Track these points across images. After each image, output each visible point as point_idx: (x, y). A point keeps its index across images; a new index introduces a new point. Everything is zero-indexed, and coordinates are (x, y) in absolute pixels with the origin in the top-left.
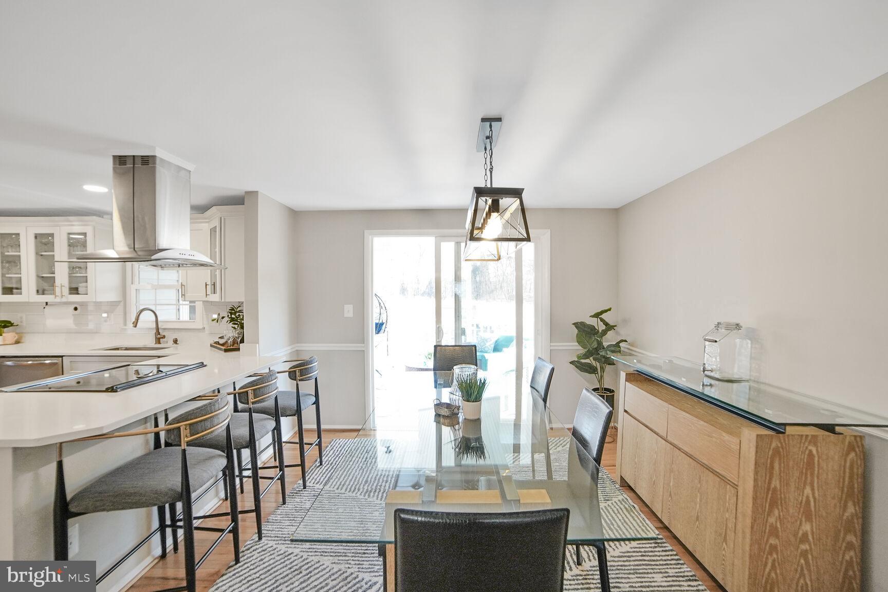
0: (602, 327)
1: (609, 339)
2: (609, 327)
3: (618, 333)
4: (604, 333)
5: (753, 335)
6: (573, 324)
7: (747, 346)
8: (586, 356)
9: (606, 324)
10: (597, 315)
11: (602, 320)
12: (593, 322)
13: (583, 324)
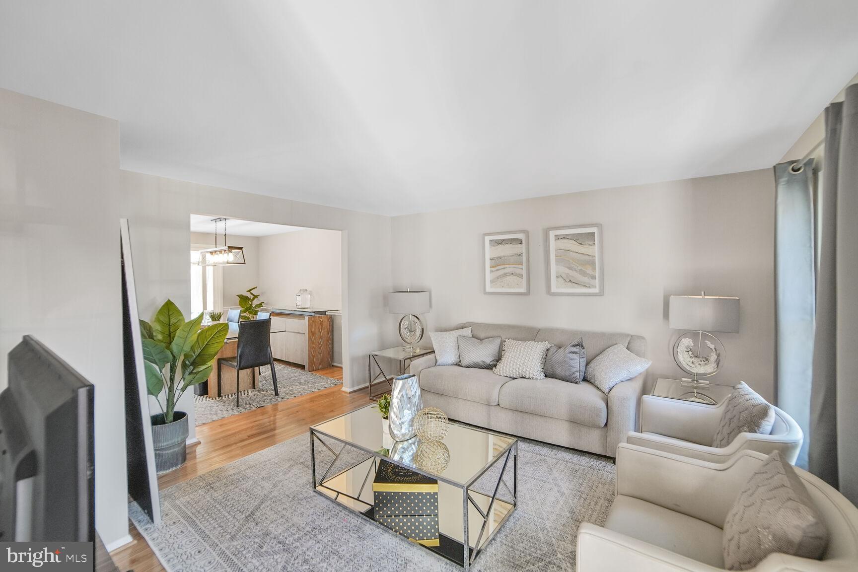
0: (252, 297)
1: (255, 302)
2: (256, 297)
3: (259, 300)
4: (253, 299)
5: (311, 293)
6: (238, 296)
7: (309, 296)
8: (244, 312)
9: (254, 295)
10: (249, 291)
11: (251, 294)
12: (248, 294)
13: (242, 295)
